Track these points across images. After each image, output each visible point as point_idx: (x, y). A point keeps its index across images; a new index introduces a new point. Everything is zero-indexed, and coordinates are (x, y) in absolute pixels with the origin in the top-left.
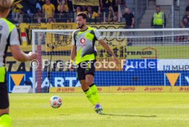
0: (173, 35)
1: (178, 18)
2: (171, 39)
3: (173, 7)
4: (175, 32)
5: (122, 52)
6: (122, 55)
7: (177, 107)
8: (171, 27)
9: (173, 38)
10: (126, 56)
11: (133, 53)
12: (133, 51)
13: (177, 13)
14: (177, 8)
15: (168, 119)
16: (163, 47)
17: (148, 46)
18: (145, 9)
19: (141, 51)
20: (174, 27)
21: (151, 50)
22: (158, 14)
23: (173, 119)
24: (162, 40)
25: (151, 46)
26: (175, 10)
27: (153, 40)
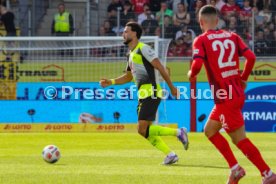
0: (88, 47)
1: (96, 21)
2: (85, 53)
3: (88, 5)
4: (91, 42)
5: (12, 71)
6: (11, 76)
7: (93, 155)
8: (85, 35)
9: (88, 52)
10: (18, 78)
11: (28, 73)
13: (95, 13)
14: (95, 7)
15: (79, 172)
16: (74, 64)
17: (51, 62)
18: (47, 7)
19: (41, 70)
20: (91, 35)
21: (55, 69)
22: (61, 14)
23: (86, 172)
24: (72, 54)
25: (56, 63)
26: (92, 9)
27: (58, 54)
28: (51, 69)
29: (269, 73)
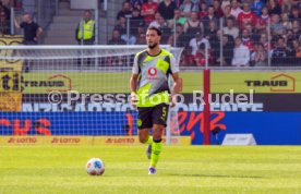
0: (96, 56)
1: (104, 29)
2: (94, 63)
3: (96, 13)
4: (100, 51)
5: (16, 81)
6: (16, 87)
9: (96, 61)
10: (22, 88)
11: (34, 84)
12: (34, 80)
13: (104, 21)
14: (103, 14)
16: (81, 74)
17: (57, 72)
18: (53, 15)
19: (47, 80)
20: (99, 44)
25: (62, 72)
26: (100, 16)
27: (65, 64)
28: (58, 79)
29: (285, 83)
